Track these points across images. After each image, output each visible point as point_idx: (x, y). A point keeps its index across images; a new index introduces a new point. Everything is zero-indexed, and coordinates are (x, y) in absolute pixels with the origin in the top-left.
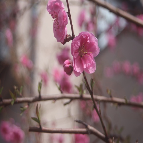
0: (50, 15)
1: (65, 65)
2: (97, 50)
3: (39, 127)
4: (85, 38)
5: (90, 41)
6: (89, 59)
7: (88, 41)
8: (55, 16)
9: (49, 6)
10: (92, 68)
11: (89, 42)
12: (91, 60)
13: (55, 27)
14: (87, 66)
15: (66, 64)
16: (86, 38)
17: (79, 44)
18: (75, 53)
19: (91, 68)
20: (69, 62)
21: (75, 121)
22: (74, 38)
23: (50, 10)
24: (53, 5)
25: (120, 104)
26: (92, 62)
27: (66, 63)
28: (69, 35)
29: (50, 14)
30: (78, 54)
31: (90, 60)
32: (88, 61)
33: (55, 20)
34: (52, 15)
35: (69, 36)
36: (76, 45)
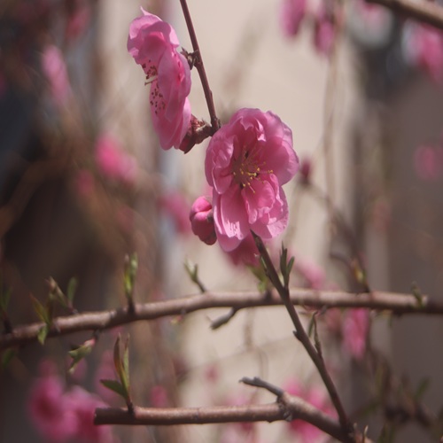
0: (140, 66)
1: (195, 213)
2: (290, 161)
3: (125, 409)
4: (250, 128)
5: (266, 136)
6: (267, 192)
7: (262, 138)
8: (153, 71)
9: (134, 39)
10: (275, 219)
11: (262, 141)
12: (272, 194)
13: (154, 105)
14: (261, 216)
15: (197, 210)
16: (255, 130)
17: (230, 152)
18: (221, 176)
19: (272, 220)
20: (208, 204)
21: (240, 381)
22: (216, 131)
23: (137, 50)
24: (143, 39)
25: (399, 311)
26: (274, 201)
27: (199, 207)
28: (200, 120)
29: (138, 63)
30: (229, 179)
31: (269, 197)
32: (262, 201)
33: (152, 82)
34: (144, 67)
35: (202, 123)
36: (221, 153)
